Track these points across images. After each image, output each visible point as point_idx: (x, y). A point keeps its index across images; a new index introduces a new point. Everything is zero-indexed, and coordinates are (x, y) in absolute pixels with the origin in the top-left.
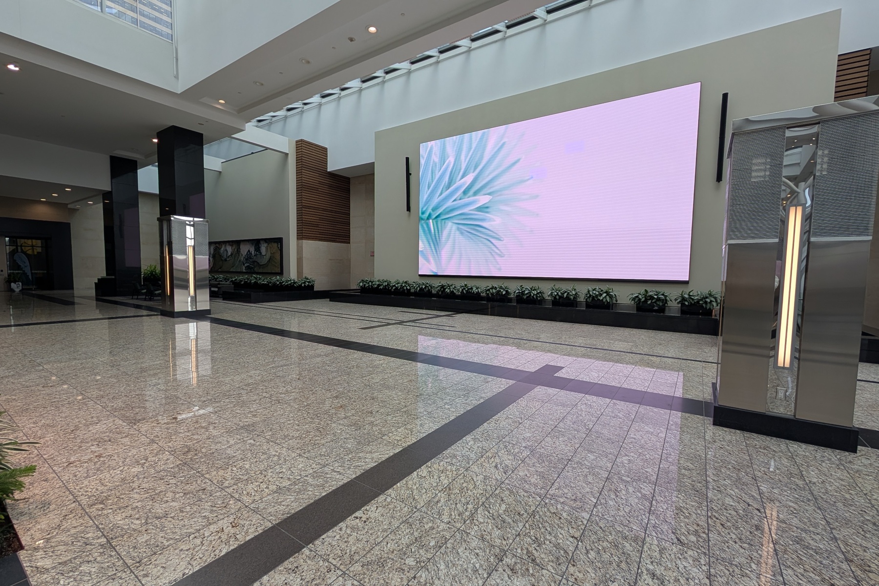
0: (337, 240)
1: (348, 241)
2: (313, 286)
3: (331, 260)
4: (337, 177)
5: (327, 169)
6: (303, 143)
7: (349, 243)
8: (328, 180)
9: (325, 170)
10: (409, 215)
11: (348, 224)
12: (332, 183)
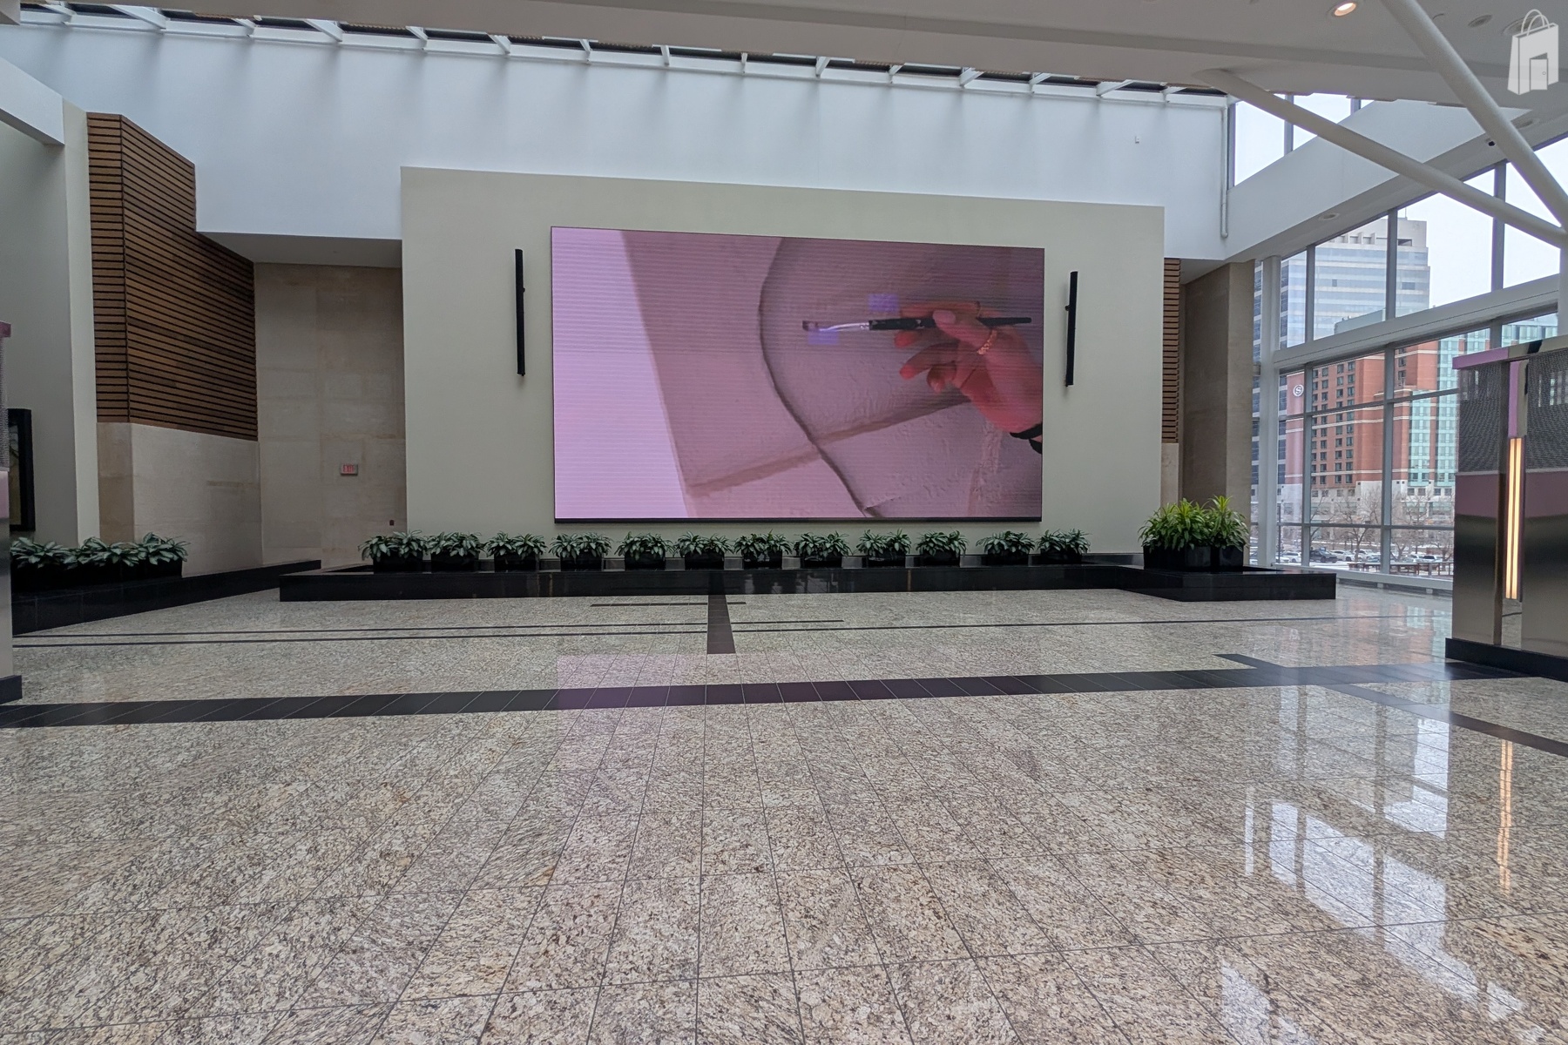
0: (226, 428)
1: (252, 433)
2: (176, 565)
3: (212, 483)
4: (221, 255)
5: (194, 222)
6: (124, 126)
7: (255, 438)
8: (198, 256)
9: (190, 224)
10: (521, 384)
11: (251, 386)
12: (211, 269)
